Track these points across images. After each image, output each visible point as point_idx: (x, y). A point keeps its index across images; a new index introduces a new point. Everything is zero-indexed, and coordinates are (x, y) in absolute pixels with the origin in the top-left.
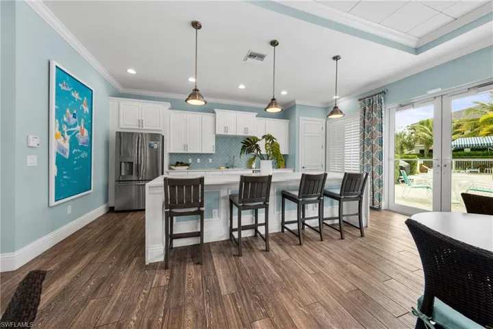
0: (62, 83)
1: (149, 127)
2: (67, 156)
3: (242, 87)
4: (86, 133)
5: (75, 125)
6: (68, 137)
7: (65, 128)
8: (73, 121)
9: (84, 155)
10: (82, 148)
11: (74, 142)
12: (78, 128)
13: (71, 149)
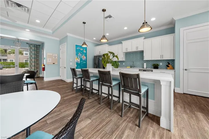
0: (77, 48)
1: (102, 53)
2: (79, 63)
3: (126, 28)
4: (85, 57)
5: (81, 56)
6: (79, 59)
7: (78, 57)
8: (81, 55)
9: (85, 62)
10: (84, 61)
11: (81, 60)
12: (82, 56)
13: (80, 61)
